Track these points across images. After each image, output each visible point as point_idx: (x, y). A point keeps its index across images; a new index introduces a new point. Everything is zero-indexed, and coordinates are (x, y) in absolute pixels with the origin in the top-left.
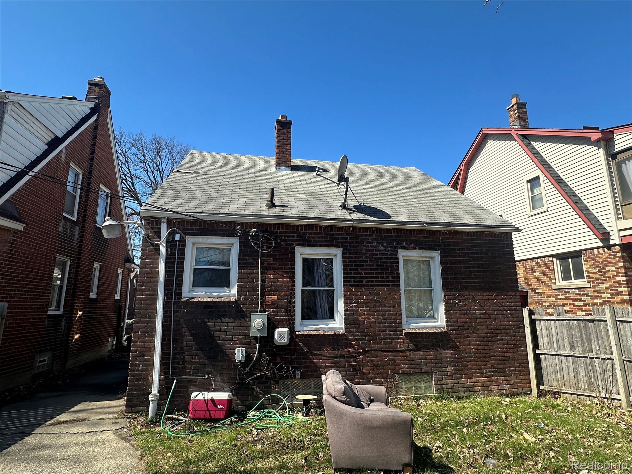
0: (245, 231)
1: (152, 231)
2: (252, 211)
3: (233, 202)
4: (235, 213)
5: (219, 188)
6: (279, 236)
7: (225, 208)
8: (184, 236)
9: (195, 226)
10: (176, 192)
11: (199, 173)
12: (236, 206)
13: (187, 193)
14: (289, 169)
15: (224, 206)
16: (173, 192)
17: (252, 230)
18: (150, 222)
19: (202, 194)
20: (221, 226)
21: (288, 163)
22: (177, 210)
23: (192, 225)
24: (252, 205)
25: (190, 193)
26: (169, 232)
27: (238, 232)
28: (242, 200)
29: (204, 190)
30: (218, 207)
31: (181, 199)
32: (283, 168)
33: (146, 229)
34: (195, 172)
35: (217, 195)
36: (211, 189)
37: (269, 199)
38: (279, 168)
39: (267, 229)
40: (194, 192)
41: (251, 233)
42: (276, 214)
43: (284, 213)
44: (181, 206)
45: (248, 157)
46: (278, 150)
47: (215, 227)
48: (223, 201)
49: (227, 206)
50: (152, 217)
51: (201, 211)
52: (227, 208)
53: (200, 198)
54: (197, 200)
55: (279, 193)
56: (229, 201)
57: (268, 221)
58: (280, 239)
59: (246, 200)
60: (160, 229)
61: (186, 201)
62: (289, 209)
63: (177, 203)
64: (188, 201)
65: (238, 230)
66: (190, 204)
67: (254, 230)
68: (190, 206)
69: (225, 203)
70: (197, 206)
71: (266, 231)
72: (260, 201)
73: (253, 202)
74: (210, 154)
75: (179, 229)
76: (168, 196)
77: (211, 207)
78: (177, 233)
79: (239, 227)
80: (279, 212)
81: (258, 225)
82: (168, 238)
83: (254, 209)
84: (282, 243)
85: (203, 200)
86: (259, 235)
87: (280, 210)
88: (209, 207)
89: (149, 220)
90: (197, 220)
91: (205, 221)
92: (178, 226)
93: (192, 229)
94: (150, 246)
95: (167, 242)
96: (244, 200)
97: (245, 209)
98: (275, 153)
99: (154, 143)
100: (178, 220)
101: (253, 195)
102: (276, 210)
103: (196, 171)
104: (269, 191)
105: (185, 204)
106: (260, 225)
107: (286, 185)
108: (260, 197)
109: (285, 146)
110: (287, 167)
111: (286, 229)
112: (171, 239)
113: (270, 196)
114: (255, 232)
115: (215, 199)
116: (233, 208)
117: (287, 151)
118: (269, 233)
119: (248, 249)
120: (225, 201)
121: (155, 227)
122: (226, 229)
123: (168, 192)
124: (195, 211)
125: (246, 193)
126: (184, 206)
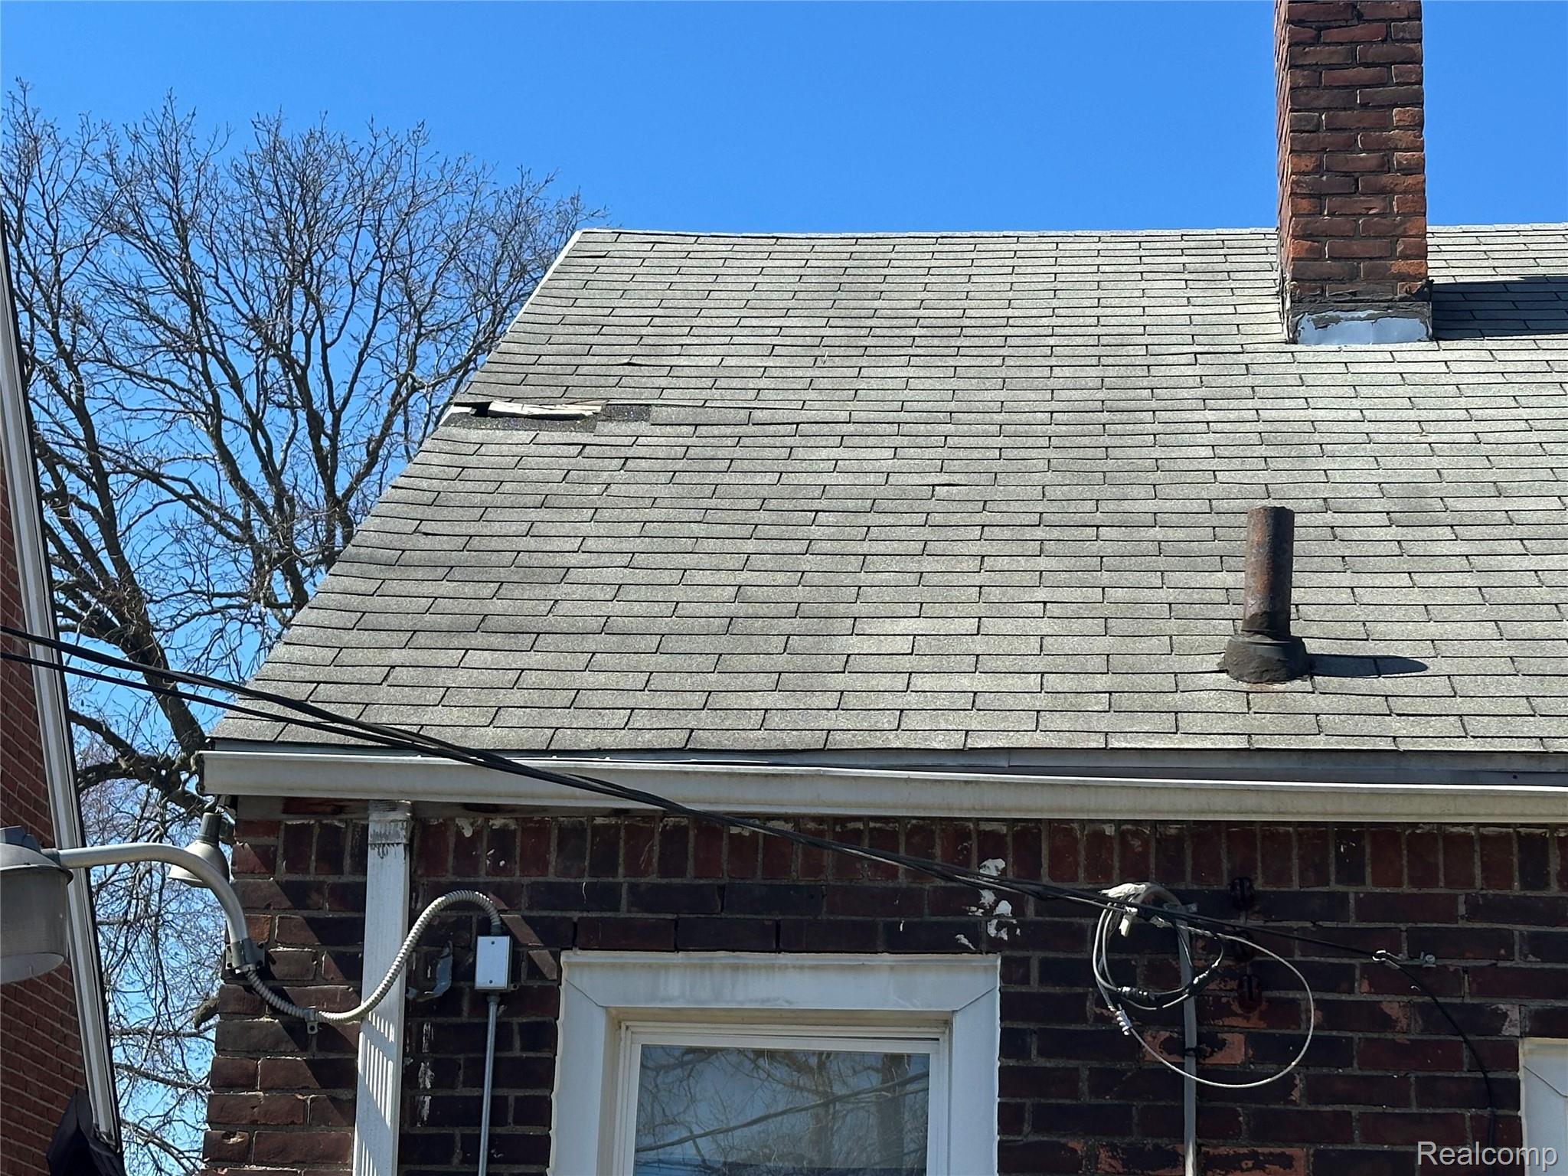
0: (1048, 901)
1: (298, 916)
2: (1104, 723)
3: (934, 645)
4: (956, 741)
5: (815, 532)
6: (1359, 943)
7: (871, 701)
8: (542, 956)
9: (633, 870)
10: (468, 590)
11: (641, 412)
12: (966, 682)
13: (555, 592)
14: (1416, 325)
15: (859, 682)
16: (445, 588)
17: (1113, 893)
18: (276, 842)
19: (678, 594)
20: (846, 864)
21: (1399, 266)
22: (487, 738)
23: (605, 863)
24: (1099, 663)
25: (579, 592)
26: (428, 926)
27: (989, 912)
28: (1008, 626)
29: (688, 560)
30: (817, 700)
31: (511, 642)
32: (1357, 321)
33: (250, 904)
34: (613, 412)
35: (800, 594)
36: (750, 546)
37: (1253, 605)
38: (1322, 324)
39: (1242, 879)
40: (609, 575)
41: (1104, 921)
42: (1320, 743)
43: (1397, 725)
44: (517, 697)
45: (1038, 246)
46: (1308, 162)
47: (796, 873)
48: (855, 644)
49: (885, 682)
50: (293, 805)
51: (677, 739)
52: (888, 701)
53: (662, 625)
54: (642, 643)
55: (1340, 549)
56: (905, 645)
57: (1251, 801)
58: (1368, 969)
59: (1045, 626)
60: (355, 897)
61: (550, 660)
62: (1442, 686)
63: (486, 677)
64: (568, 661)
65: (988, 897)
66: (589, 679)
67: (1127, 888)
68: (584, 699)
69: (872, 663)
70: (643, 699)
71: (1241, 900)
72: (1173, 626)
73: (1103, 644)
74: (721, 248)
75: (506, 895)
76: (407, 622)
77: (757, 701)
78: (486, 929)
79: (993, 867)
80: (1350, 725)
81: (1163, 841)
82: (416, 973)
83: (1123, 701)
84: (1392, 1005)
85: (685, 644)
86: (1173, 934)
87: (1353, 704)
88: (741, 701)
89: (271, 827)
90: (647, 816)
91: (710, 825)
92: (495, 870)
93: (605, 896)
94: (274, 1048)
95: (413, 1012)
96: (1031, 626)
97: (1042, 702)
98: (1280, 191)
99: (267, 185)
100: (497, 822)
101: (1105, 578)
102: (1316, 702)
103: (620, 396)
104: (1249, 539)
105: (548, 680)
106: (1178, 840)
107: (1401, 472)
108: (1163, 595)
109: (1371, 116)
110: (1392, 307)
111: (1425, 875)
112: (444, 984)
113: (1258, 583)
114: (1145, 913)
115: (785, 626)
116: (943, 701)
117: (1385, 167)
118: (1266, 914)
119: (1083, 1068)
120: (868, 645)
121: (318, 887)
122: (881, 883)
123: (411, 587)
124: (625, 740)
125: (1043, 563)
126: (536, 697)
